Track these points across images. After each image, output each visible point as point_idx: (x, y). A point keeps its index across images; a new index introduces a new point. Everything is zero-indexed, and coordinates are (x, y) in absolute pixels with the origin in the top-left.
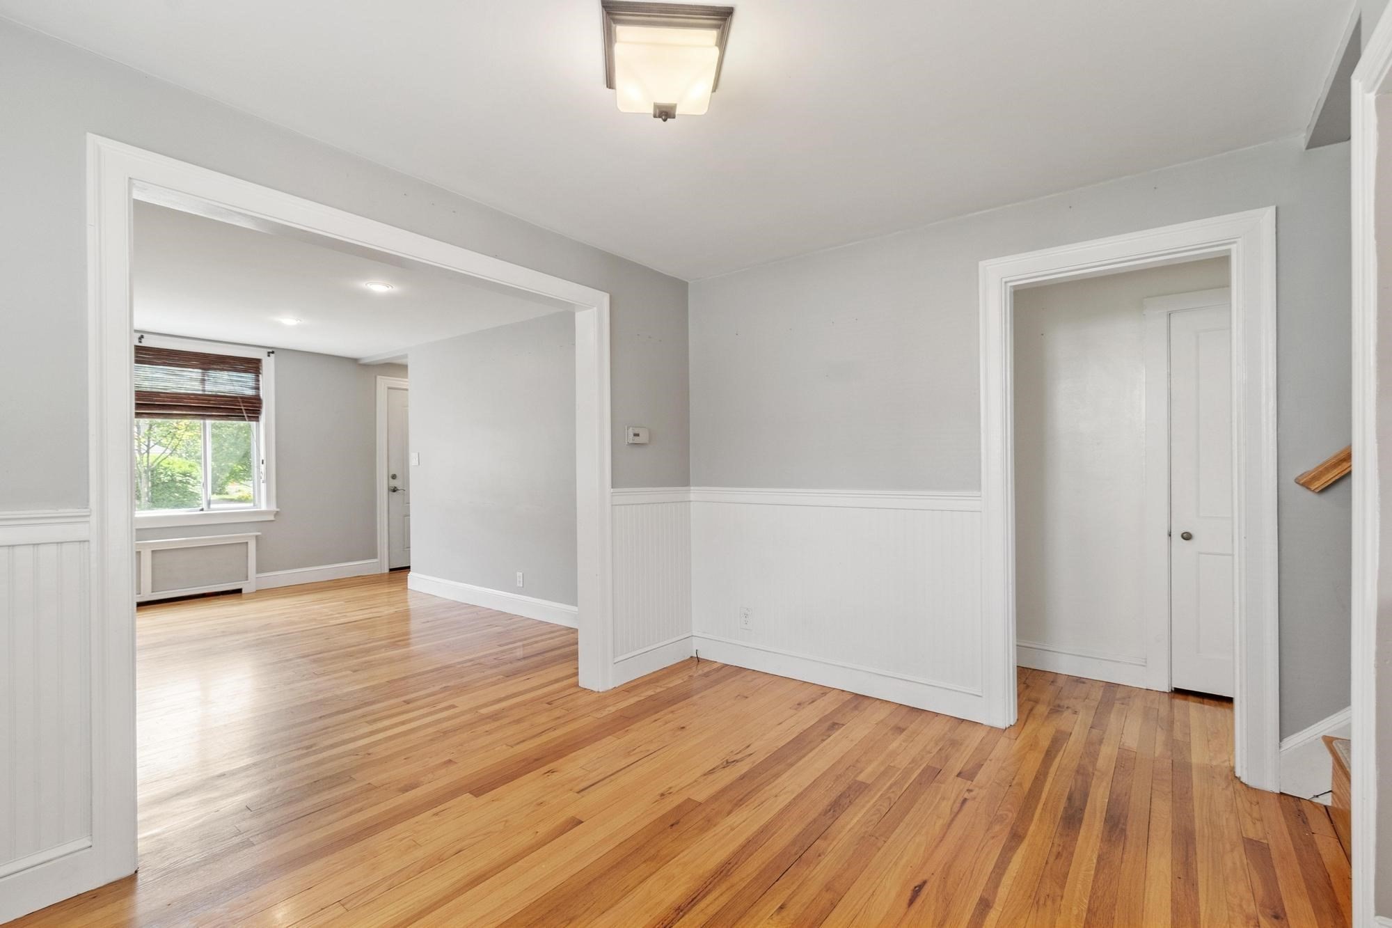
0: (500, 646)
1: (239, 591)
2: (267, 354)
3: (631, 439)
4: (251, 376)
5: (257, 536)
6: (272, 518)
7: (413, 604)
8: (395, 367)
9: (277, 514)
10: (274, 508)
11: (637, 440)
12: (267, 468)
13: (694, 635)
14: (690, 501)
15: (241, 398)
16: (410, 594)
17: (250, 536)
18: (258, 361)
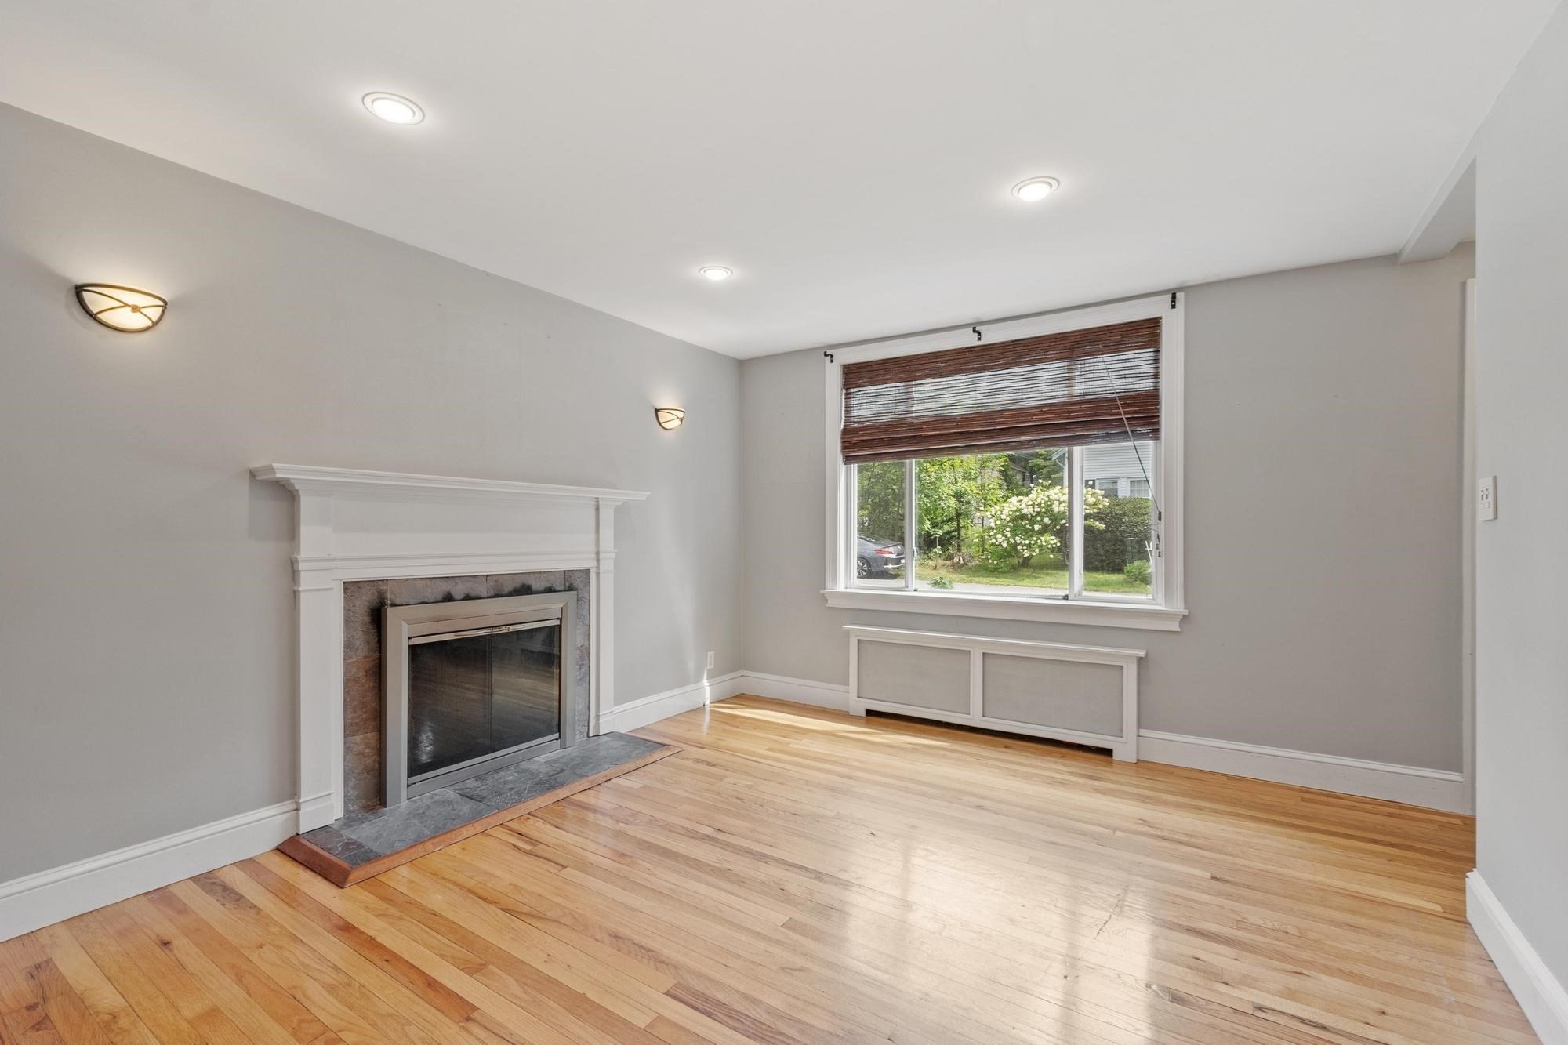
1: (1108, 752)
2: (1168, 306)
5: (1140, 658)
6: (1175, 626)
9: (1185, 618)
10: (1180, 608)
12: (1168, 529)
15: (1122, 398)
17: (1127, 656)
18: (1154, 324)
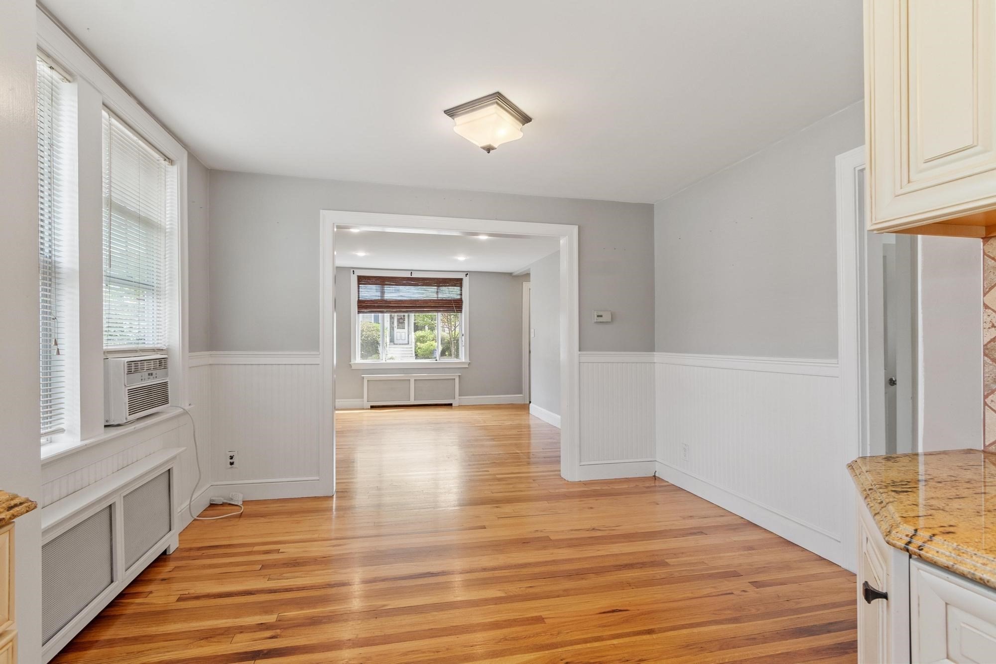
0: (543, 449)
1: (451, 405)
2: (465, 275)
3: (596, 319)
4: (459, 288)
5: (459, 376)
6: (467, 366)
7: (532, 422)
8: (526, 276)
9: (469, 364)
10: (468, 361)
11: (600, 319)
12: (465, 339)
13: (657, 460)
14: (655, 363)
15: (453, 300)
16: (530, 417)
17: (455, 375)
18: (461, 280)
